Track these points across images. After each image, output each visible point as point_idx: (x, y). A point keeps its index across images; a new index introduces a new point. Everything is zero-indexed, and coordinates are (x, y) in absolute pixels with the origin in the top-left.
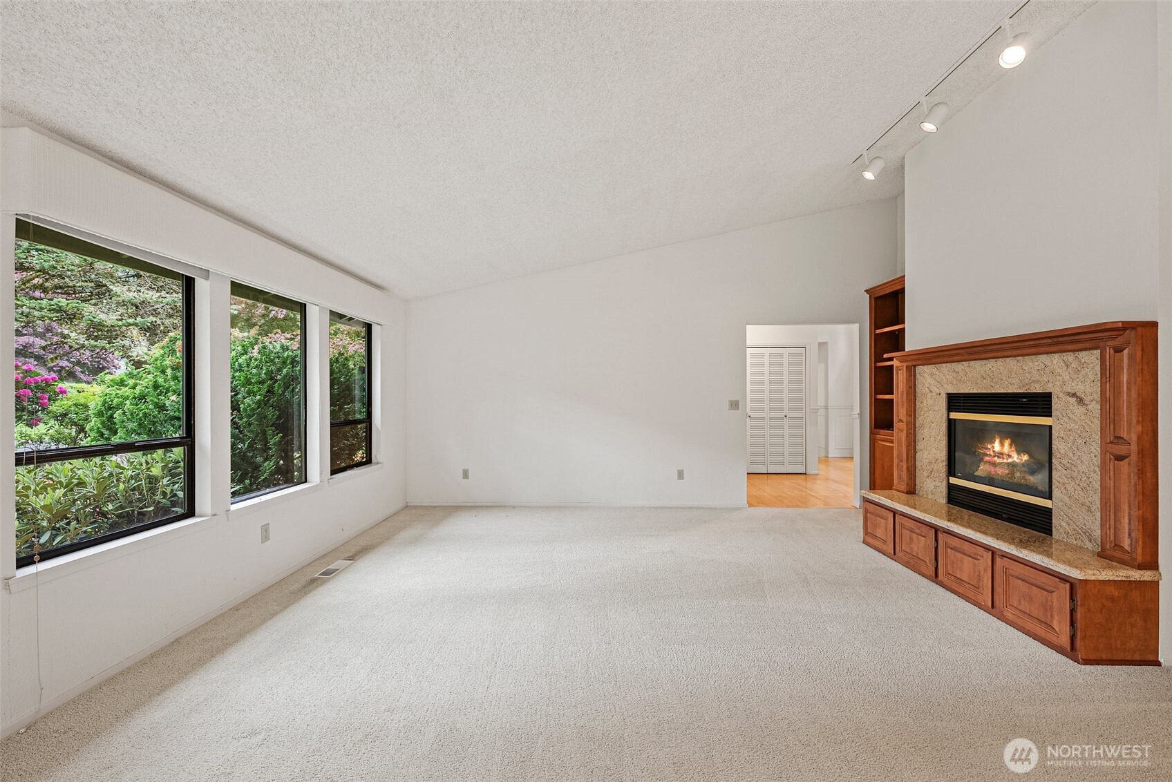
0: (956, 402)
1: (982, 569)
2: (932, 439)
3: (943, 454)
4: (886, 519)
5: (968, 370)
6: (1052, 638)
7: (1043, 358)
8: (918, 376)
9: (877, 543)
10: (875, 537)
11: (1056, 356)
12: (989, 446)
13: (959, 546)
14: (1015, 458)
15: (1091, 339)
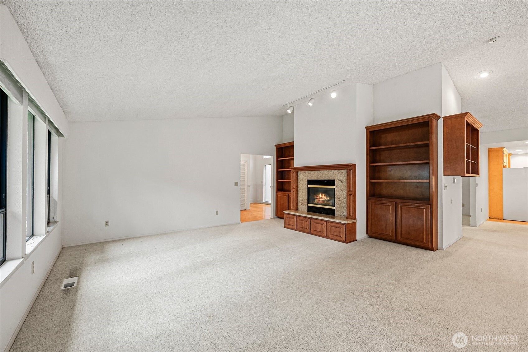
0: (310, 182)
1: (323, 227)
2: (303, 193)
3: (306, 197)
4: (293, 218)
5: (314, 173)
6: (341, 239)
7: (333, 171)
8: (298, 174)
9: (290, 227)
10: (289, 225)
11: (336, 170)
12: (318, 196)
13: (317, 222)
14: (326, 198)
15: (345, 167)
